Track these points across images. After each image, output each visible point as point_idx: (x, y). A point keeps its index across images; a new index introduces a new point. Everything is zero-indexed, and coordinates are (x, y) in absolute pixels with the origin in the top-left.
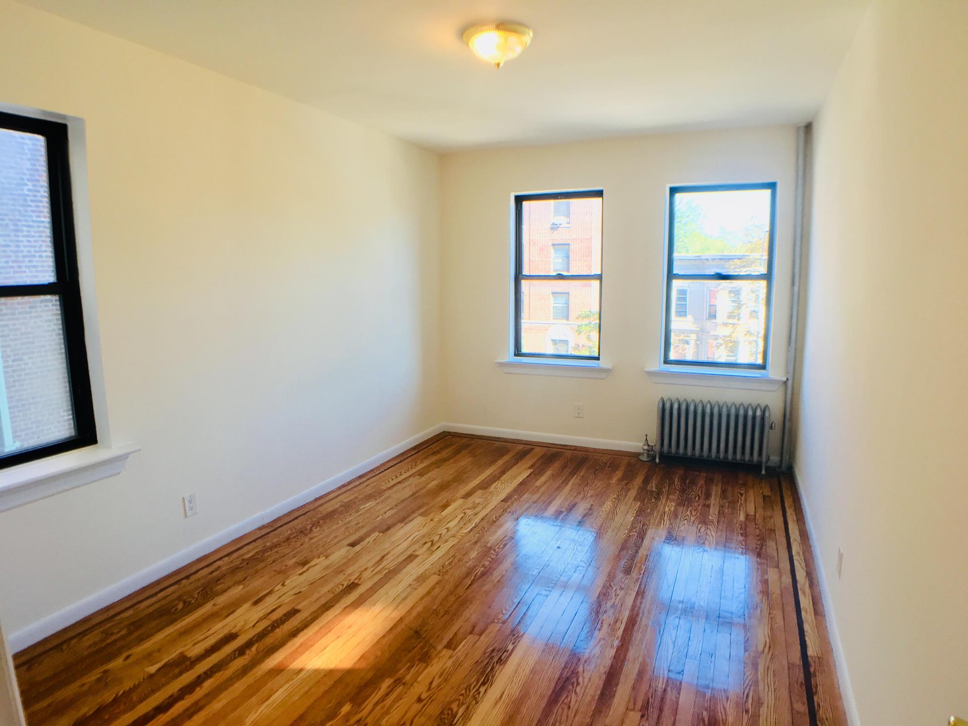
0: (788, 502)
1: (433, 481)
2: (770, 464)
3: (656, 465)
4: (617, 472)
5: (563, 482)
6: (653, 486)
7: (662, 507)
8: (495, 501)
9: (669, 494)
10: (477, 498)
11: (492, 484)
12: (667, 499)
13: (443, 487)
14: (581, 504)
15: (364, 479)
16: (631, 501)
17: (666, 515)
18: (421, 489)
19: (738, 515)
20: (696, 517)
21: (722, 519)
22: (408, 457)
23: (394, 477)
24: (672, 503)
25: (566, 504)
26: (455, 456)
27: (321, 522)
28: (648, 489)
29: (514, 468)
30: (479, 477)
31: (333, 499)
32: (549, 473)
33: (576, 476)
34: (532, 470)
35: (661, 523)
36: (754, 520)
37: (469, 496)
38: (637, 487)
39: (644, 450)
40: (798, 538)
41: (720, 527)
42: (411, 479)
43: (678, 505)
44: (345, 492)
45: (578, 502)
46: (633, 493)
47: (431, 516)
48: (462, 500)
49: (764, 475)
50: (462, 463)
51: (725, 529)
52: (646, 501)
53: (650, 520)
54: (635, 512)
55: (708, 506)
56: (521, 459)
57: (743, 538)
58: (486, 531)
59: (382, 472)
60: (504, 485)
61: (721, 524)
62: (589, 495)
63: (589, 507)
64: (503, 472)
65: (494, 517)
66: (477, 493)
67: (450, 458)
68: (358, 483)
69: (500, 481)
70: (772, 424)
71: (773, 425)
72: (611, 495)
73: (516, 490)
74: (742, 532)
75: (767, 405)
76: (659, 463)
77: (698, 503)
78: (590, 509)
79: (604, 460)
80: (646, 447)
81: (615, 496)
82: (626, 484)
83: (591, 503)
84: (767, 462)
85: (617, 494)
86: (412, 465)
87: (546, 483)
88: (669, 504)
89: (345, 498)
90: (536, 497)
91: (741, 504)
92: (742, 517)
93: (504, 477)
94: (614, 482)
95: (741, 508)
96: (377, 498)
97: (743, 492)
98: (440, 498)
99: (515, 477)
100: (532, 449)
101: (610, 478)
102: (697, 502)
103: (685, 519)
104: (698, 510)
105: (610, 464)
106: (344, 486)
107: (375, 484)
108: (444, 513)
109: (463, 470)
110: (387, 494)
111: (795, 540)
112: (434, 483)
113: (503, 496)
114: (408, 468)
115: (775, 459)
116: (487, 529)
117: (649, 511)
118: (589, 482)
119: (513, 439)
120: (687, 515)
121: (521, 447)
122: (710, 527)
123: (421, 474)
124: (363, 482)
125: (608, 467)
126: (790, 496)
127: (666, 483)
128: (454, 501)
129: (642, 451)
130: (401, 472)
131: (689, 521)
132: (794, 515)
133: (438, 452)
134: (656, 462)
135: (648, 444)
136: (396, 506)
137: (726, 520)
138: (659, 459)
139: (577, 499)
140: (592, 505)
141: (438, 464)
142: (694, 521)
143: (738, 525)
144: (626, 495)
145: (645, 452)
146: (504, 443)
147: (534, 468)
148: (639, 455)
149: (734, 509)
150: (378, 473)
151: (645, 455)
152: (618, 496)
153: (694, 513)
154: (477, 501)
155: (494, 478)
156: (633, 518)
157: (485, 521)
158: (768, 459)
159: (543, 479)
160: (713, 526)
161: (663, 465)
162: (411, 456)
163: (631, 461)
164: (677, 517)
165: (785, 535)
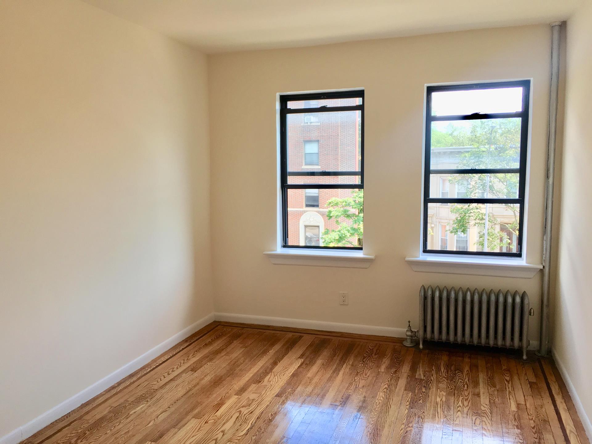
0: (555, 389)
1: (205, 376)
2: (530, 348)
3: (420, 351)
4: (384, 360)
5: (334, 372)
6: (420, 373)
7: (433, 397)
8: (269, 395)
9: (438, 382)
10: (250, 395)
11: (266, 376)
12: (438, 388)
13: (217, 382)
14: (354, 396)
15: (134, 379)
16: (403, 391)
17: (439, 406)
18: (195, 386)
19: (509, 404)
20: (468, 408)
21: (495, 410)
22: (180, 351)
23: (166, 375)
24: (443, 392)
25: (340, 396)
26: (227, 346)
27: (88, 433)
28: (416, 377)
29: (285, 358)
30: (252, 370)
31: (100, 404)
32: (319, 362)
33: (345, 364)
34: (302, 360)
35: (435, 416)
36: (525, 410)
37: (244, 392)
38: (405, 375)
39: (407, 336)
40: (574, 430)
41: (494, 419)
42: (184, 375)
43: (448, 394)
44: (114, 395)
45: (351, 394)
46: (402, 382)
47: (206, 417)
48: (236, 396)
49: (526, 360)
50: (234, 355)
51: (499, 421)
52: (416, 391)
53: (424, 412)
54: (408, 403)
55: (478, 395)
56: (292, 348)
57: (519, 430)
58: (263, 433)
59: (154, 369)
60: (276, 377)
61: (494, 415)
62: (361, 386)
63: (362, 399)
64: (275, 364)
65: (270, 414)
66: (250, 389)
67: (223, 350)
68: (128, 383)
69: (273, 374)
70: (531, 309)
71: (532, 311)
72: (383, 384)
73: (289, 383)
74: (516, 424)
75: (525, 292)
76: (424, 349)
77: (468, 392)
78: (364, 401)
79: (370, 347)
80: (409, 333)
81: (386, 386)
82: (395, 372)
83: (364, 394)
84: (527, 347)
85: (387, 384)
86: (184, 360)
87: (317, 372)
88: (439, 393)
89: (114, 402)
90: (309, 389)
91: (510, 392)
92: (514, 407)
93: (277, 369)
94: (383, 370)
95: (511, 397)
96: (149, 400)
97: (508, 378)
98: (214, 396)
99: (286, 368)
100: (301, 337)
101: (379, 367)
102: (466, 390)
103: (459, 411)
104: (469, 400)
105: (377, 350)
106: (113, 388)
107: (146, 383)
108: (219, 413)
109: (236, 362)
110: (158, 395)
111: (571, 431)
112: (208, 378)
113: (277, 390)
114: (181, 364)
115: (534, 343)
116: (263, 430)
117: (421, 401)
118: (359, 371)
119: (281, 327)
120: (460, 406)
121: (290, 335)
122: (484, 419)
123: (194, 369)
124: (134, 382)
125: (375, 355)
126: (555, 382)
127: (433, 370)
128: (229, 398)
129: (405, 337)
130: (173, 368)
131: (462, 412)
132: (563, 402)
133: (210, 343)
134: (420, 348)
135: (411, 330)
136: (169, 408)
137: (498, 411)
138: (423, 345)
139: (350, 391)
140: (365, 397)
141: (210, 357)
142: (468, 412)
143: (511, 417)
144: (397, 385)
145: (409, 338)
146: (273, 332)
147: (305, 357)
148: (404, 341)
149: (503, 397)
150: (149, 370)
151: (409, 341)
152: (389, 386)
153: (466, 403)
154: (252, 396)
155: (267, 371)
156: (407, 411)
157: (261, 420)
158: (529, 344)
159: (315, 368)
160: (487, 418)
161: (427, 351)
162: (183, 349)
163: (396, 347)
164: (450, 409)
165: (560, 426)
